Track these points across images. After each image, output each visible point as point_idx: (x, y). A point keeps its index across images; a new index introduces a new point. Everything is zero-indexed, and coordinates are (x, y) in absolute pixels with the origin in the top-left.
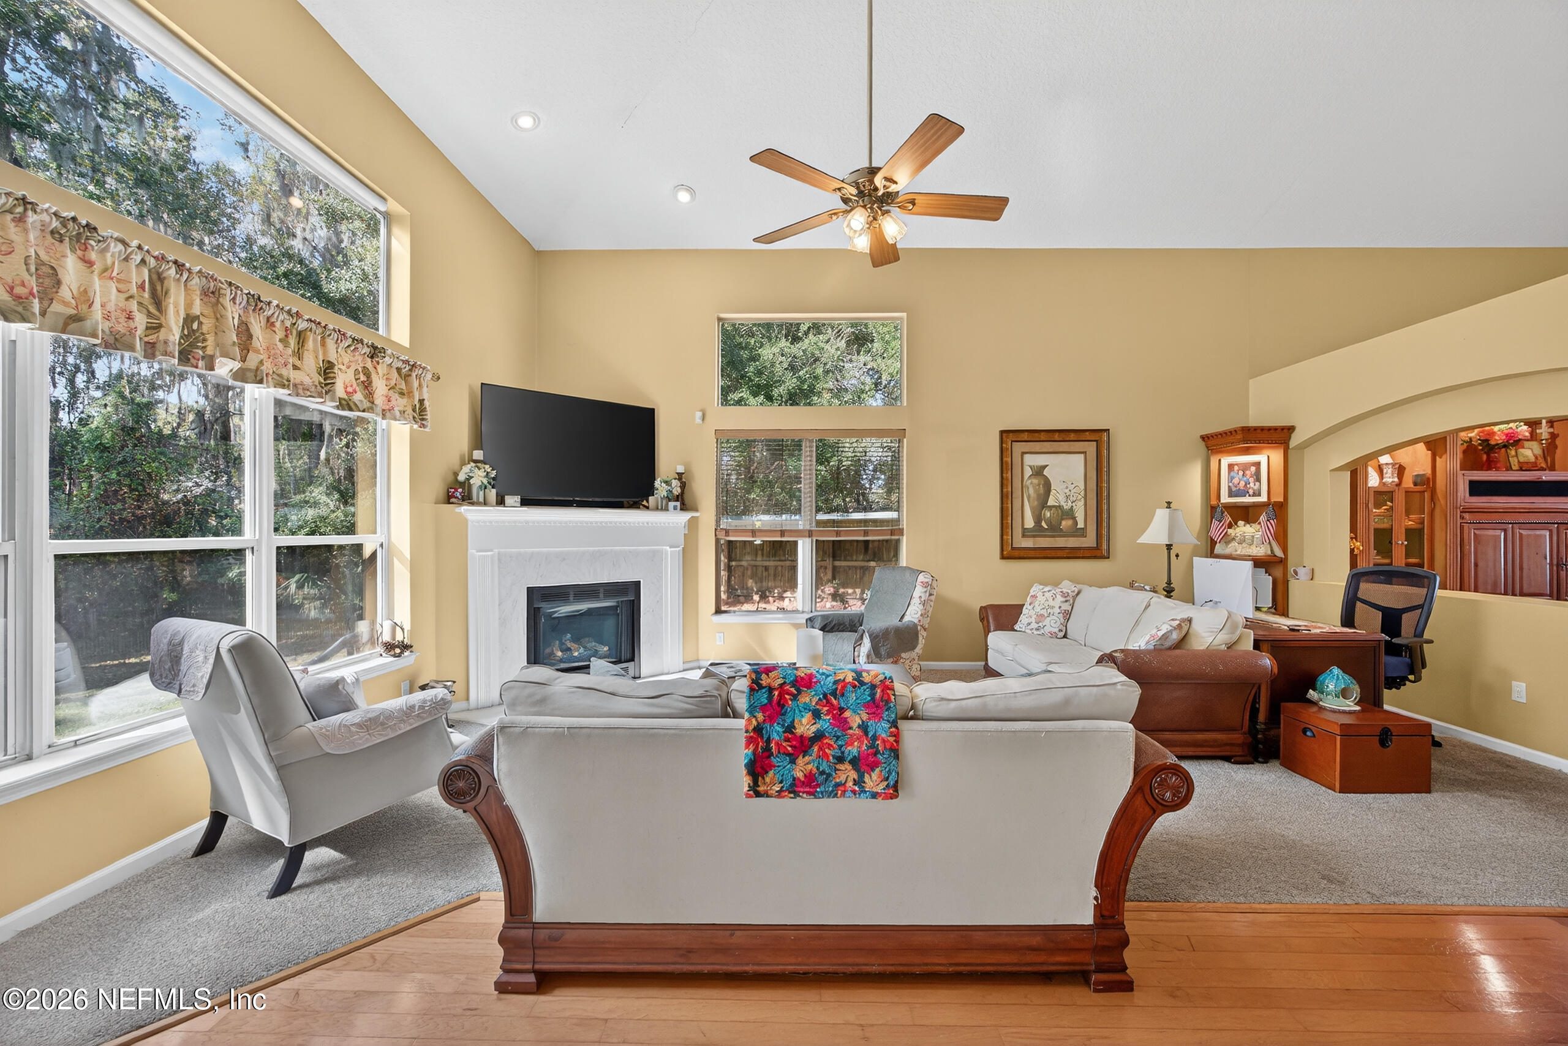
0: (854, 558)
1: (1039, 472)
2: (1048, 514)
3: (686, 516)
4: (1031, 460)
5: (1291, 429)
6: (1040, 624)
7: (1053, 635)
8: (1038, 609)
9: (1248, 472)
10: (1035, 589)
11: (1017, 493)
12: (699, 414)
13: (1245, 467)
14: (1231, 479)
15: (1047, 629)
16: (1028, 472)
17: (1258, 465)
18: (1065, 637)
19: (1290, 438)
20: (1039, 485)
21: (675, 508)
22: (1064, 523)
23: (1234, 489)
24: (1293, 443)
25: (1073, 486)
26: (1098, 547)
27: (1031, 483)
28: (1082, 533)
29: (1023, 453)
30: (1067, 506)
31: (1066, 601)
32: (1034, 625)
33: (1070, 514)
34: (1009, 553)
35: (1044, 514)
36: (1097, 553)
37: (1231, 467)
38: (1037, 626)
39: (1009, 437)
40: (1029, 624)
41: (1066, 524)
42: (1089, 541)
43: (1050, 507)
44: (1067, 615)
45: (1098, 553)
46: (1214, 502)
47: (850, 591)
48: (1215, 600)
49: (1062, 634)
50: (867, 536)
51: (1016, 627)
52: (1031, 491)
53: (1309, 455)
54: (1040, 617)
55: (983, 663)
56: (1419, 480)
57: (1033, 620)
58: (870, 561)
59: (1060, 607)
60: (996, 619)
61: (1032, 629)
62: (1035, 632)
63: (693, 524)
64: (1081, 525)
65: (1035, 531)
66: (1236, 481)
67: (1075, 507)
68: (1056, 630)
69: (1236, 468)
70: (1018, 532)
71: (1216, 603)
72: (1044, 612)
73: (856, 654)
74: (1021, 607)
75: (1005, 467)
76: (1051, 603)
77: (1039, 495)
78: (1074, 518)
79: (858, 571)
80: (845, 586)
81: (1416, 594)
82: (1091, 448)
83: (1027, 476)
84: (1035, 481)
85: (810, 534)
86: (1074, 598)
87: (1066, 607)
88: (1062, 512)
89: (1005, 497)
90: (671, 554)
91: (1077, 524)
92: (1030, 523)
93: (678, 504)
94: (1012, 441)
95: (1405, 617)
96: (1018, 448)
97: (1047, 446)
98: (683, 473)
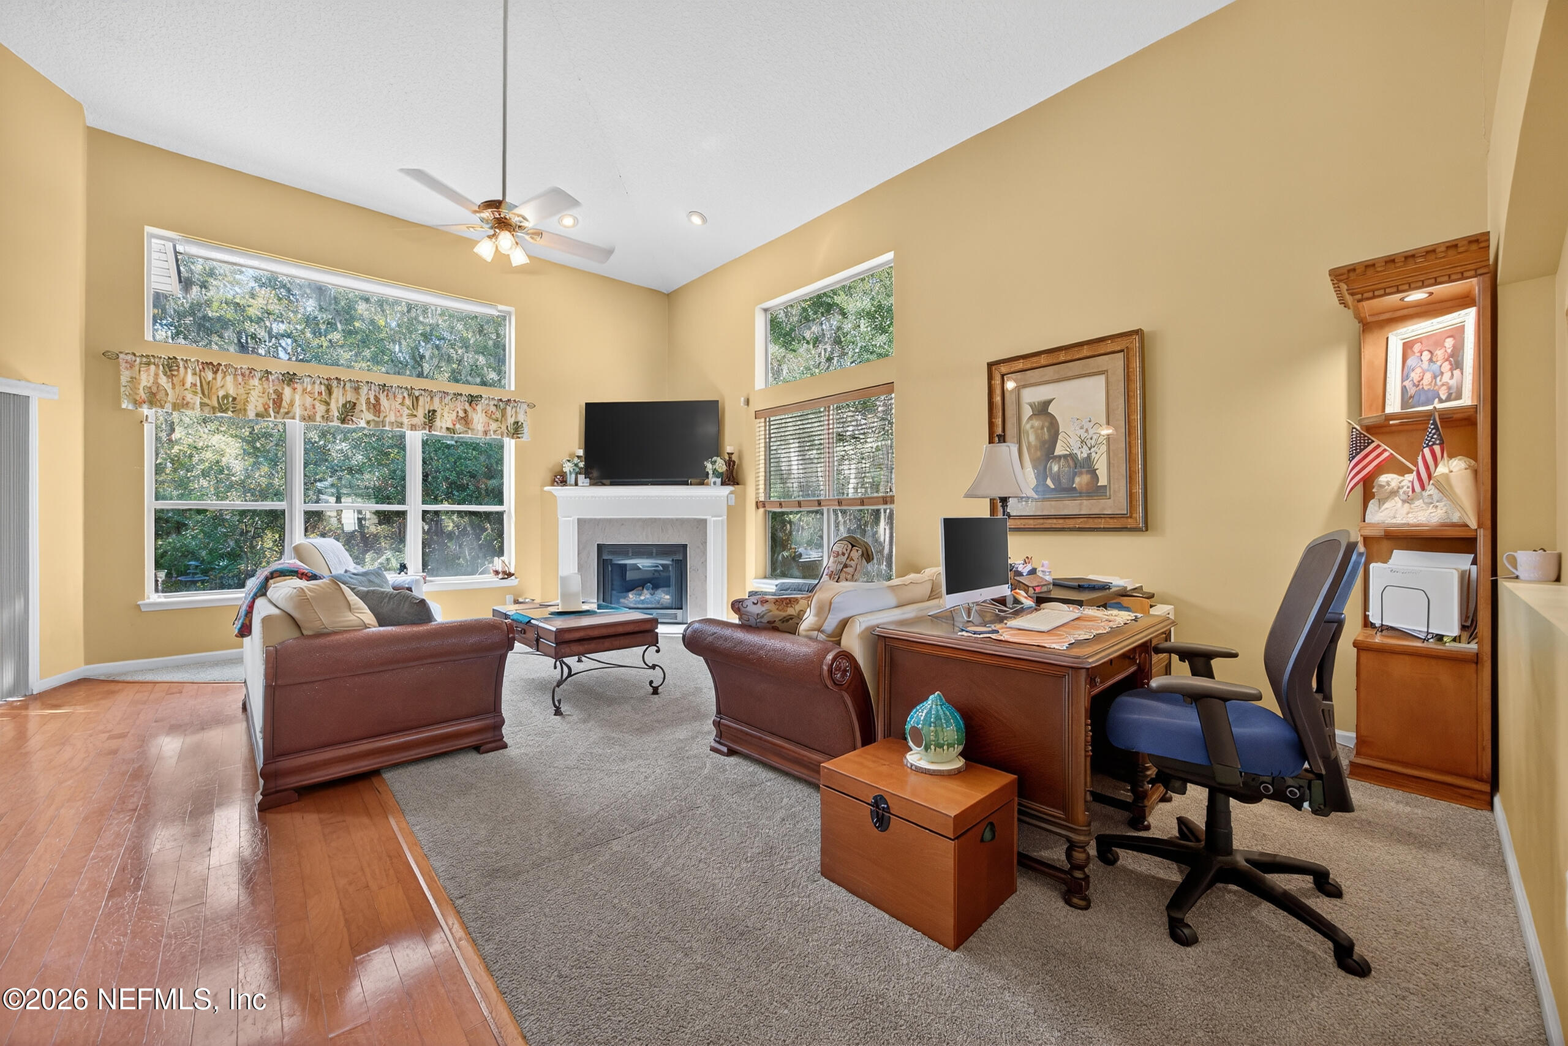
1: (1042, 409)
2: (1055, 468)
4: (1032, 396)
9: (1439, 353)
14: (1407, 372)
16: (1027, 412)
20: (1042, 428)
21: (715, 483)
22: (1077, 480)
23: (1412, 391)
25: (1092, 424)
26: (1130, 515)
27: (1032, 427)
28: (1105, 493)
29: (1020, 386)
30: (1083, 454)
33: (1087, 465)
35: (1051, 467)
37: (1407, 347)
41: (1081, 481)
42: (1115, 503)
43: (1060, 457)
45: (1130, 523)
52: (1032, 438)
64: (1103, 481)
65: (1038, 493)
66: (1415, 376)
67: (1093, 455)
69: (1416, 350)
77: (1043, 443)
78: (1093, 473)
82: (1116, 363)
83: (1025, 418)
84: (1037, 423)
88: (1076, 463)
91: (1096, 479)
92: (1029, 483)
93: (724, 480)
94: (1003, 376)
96: (1012, 379)
97: (1053, 372)
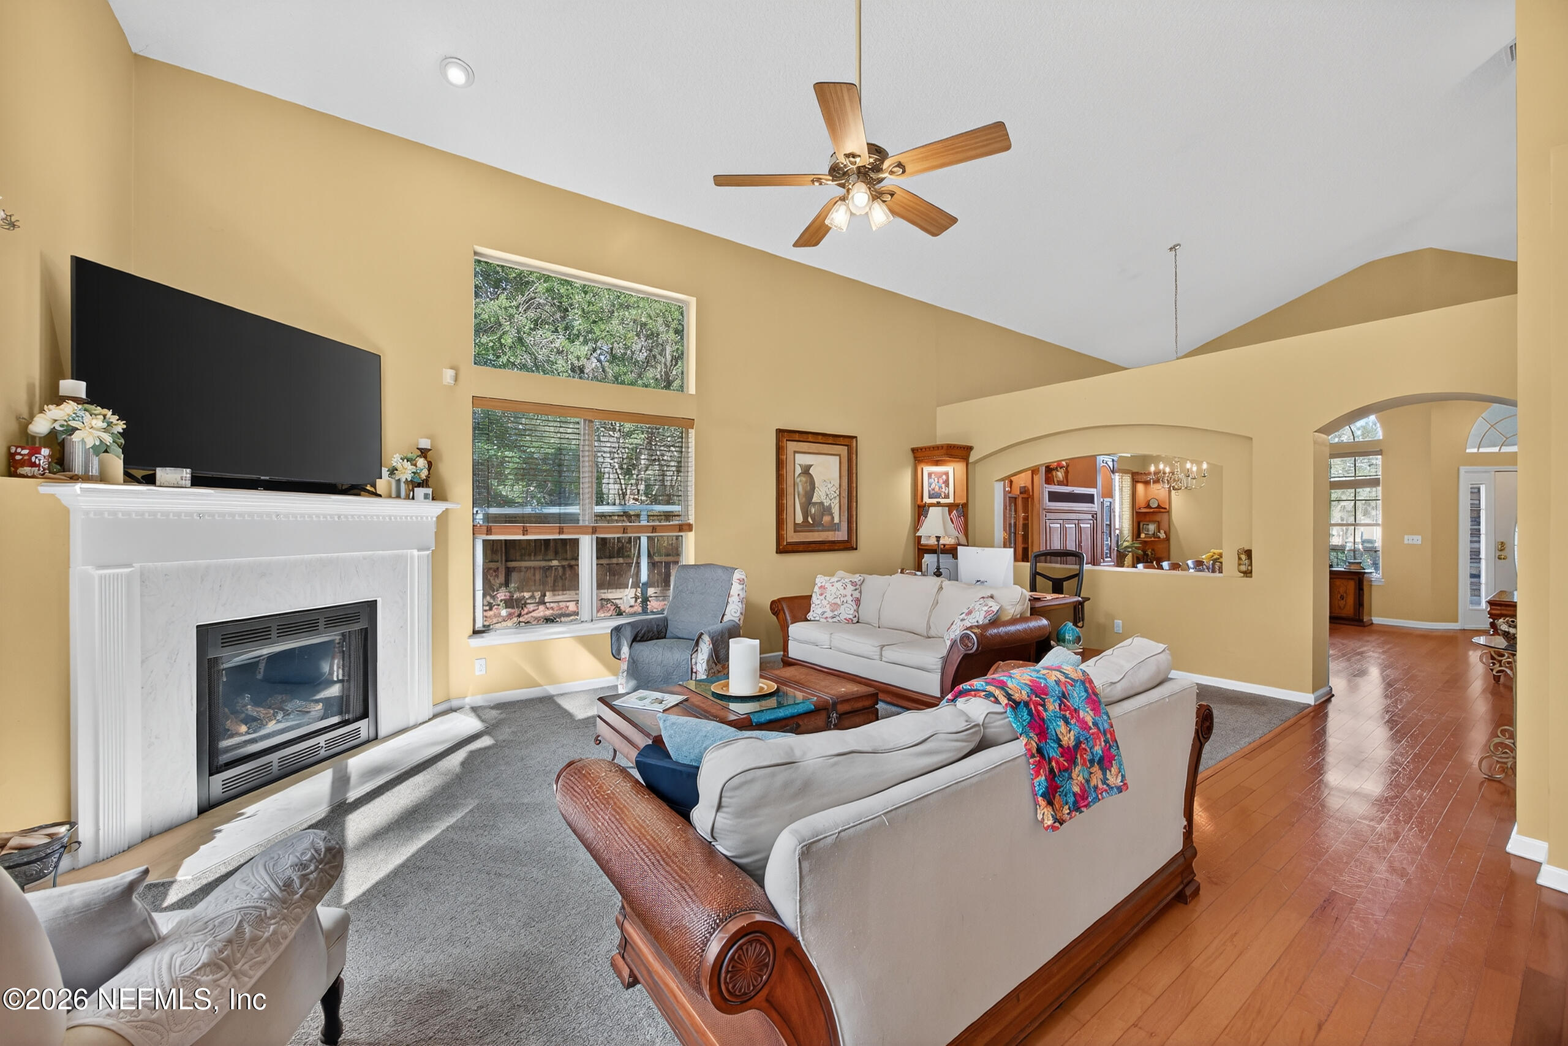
0: (533, 558)
1: (806, 470)
2: (813, 511)
3: (438, 508)
4: (802, 459)
5: (970, 448)
6: (836, 613)
7: (849, 621)
8: (830, 598)
9: (941, 480)
10: (820, 580)
11: (790, 490)
12: (451, 373)
13: (939, 475)
14: (930, 485)
15: (842, 617)
16: (798, 471)
17: (947, 474)
18: (858, 622)
19: (969, 455)
20: (806, 483)
21: (426, 496)
22: (823, 519)
23: (932, 492)
24: (971, 460)
25: (831, 485)
26: (849, 541)
27: (800, 481)
28: (835, 527)
29: (795, 452)
30: (826, 503)
31: (856, 590)
32: (829, 614)
33: (829, 510)
34: (784, 548)
35: (810, 510)
36: (848, 545)
37: (930, 475)
38: (831, 614)
39: (783, 435)
40: (824, 613)
41: (825, 519)
42: (842, 535)
43: (814, 504)
44: (858, 601)
46: (919, 502)
47: (527, 595)
48: (982, 580)
49: (855, 620)
50: (656, 532)
51: (810, 616)
52: (801, 488)
53: (978, 467)
54: (835, 606)
55: (782, 653)
56: (1024, 491)
57: (828, 609)
58: (551, 560)
59: (852, 595)
60: (791, 611)
61: (826, 618)
62: (830, 620)
63: (442, 520)
64: (836, 520)
65: (804, 526)
66: (933, 486)
67: (832, 504)
68: (851, 617)
69: (933, 476)
70: (790, 527)
71: (983, 582)
72: (838, 601)
73: (693, 661)
74: (811, 596)
75: (780, 464)
76: (843, 592)
77: (806, 493)
78: (831, 514)
79: (537, 572)
80: (520, 589)
81: (1072, 567)
82: (843, 450)
83: (797, 474)
84: (804, 479)
85: (594, 530)
86: (860, 585)
87: (856, 594)
88: (823, 508)
89: (780, 494)
90: (417, 558)
91: (833, 518)
92: (799, 519)
93: (429, 491)
95: (1065, 583)
96: (791, 446)
97: (814, 447)
98: (430, 450)
